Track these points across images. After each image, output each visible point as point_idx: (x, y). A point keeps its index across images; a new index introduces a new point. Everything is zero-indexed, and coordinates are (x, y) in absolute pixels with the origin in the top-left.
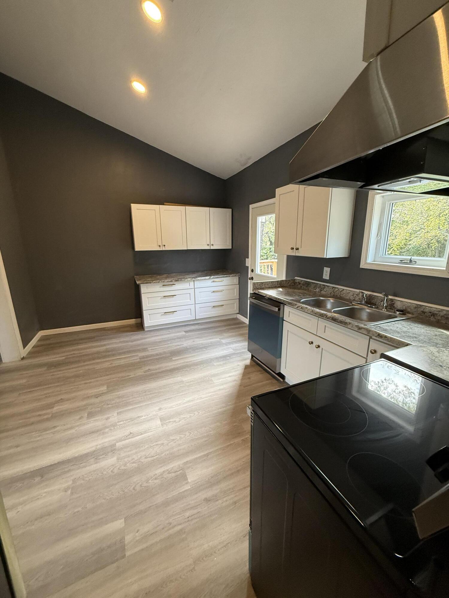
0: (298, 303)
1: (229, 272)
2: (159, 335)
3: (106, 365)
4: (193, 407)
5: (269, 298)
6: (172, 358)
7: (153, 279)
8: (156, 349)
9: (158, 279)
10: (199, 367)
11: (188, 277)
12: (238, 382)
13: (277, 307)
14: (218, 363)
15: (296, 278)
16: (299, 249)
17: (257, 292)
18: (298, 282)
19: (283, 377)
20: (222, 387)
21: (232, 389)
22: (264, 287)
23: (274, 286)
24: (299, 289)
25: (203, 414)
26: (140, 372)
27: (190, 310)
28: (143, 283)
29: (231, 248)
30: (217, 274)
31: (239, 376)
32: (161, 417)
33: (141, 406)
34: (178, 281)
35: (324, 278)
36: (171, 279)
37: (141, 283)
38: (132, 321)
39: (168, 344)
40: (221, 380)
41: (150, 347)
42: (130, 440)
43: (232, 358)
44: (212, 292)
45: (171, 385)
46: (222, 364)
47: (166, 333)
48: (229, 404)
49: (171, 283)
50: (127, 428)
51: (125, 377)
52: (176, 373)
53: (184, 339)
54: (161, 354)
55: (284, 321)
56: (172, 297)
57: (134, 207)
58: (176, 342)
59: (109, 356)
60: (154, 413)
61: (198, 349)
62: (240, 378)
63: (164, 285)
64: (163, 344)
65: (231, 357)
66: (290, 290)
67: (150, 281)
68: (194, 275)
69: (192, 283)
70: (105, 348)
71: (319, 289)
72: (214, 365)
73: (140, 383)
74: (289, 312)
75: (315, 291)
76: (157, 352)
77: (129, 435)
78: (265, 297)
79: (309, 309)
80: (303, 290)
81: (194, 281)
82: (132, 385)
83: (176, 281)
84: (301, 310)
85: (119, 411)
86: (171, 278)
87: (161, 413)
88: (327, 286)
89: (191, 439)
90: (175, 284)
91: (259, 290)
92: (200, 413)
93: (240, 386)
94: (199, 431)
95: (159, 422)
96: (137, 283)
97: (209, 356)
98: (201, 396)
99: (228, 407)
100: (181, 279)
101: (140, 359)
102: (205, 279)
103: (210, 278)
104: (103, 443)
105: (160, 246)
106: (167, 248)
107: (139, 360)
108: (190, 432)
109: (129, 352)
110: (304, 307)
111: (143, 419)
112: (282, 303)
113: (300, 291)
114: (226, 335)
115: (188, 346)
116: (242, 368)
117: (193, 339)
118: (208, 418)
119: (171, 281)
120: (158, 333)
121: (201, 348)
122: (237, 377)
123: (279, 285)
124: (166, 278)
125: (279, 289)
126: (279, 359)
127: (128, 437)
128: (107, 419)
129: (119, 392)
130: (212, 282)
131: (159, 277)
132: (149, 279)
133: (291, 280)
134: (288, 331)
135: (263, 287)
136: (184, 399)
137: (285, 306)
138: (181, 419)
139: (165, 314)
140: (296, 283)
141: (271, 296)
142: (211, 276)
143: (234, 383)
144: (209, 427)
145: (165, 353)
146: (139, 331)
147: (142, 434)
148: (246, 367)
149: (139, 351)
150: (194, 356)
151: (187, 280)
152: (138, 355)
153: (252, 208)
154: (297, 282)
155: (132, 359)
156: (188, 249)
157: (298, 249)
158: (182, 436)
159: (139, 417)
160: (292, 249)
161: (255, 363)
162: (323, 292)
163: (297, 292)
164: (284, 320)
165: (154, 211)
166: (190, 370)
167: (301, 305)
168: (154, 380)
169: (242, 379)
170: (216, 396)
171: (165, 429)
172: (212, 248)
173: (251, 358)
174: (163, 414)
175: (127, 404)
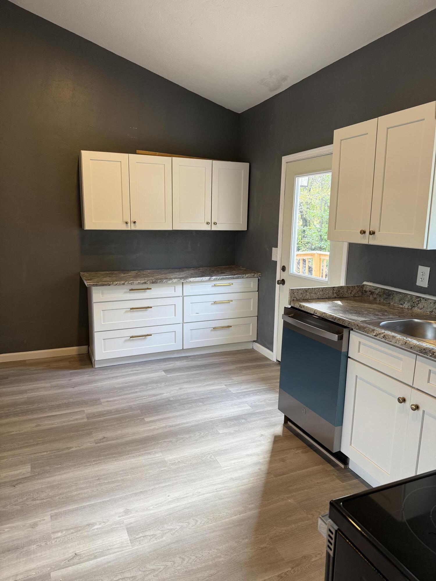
0: (375, 328)
1: (241, 270)
2: (120, 376)
3: (28, 427)
4: (186, 510)
5: (319, 317)
6: (143, 419)
7: (114, 279)
8: (115, 400)
9: (121, 279)
10: (192, 435)
11: (172, 277)
12: (264, 468)
13: (337, 334)
14: (226, 431)
15: (365, 283)
16: (376, 234)
17: (297, 306)
18: (370, 291)
19: (344, 459)
20: (235, 475)
21: (253, 480)
22: (310, 298)
23: (327, 296)
24: (371, 303)
25: (204, 524)
26: (87, 443)
27: (174, 332)
28: (96, 285)
29: (246, 229)
30: (222, 273)
31: (266, 456)
32: (129, 526)
33: (93, 505)
34: (157, 283)
35: (418, 284)
36: (145, 280)
37: (94, 285)
38: (72, 351)
39: (136, 392)
40: (233, 462)
41: (104, 398)
42: (75, 567)
43: (250, 422)
44: (212, 304)
45: (144, 469)
46: (232, 432)
47: (132, 372)
48: (250, 506)
49: (145, 286)
50: (69, 546)
51: (63, 450)
52: (152, 445)
53: (163, 384)
54: (123, 410)
55: (349, 359)
56: (146, 310)
57: (87, 156)
58: (150, 389)
59: (33, 411)
60: (117, 519)
61: (188, 403)
62: (268, 459)
63: (132, 290)
64: (127, 392)
65: (249, 420)
66: (356, 304)
67: (109, 283)
68: (182, 273)
69: (179, 288)
70: (25, 396)
71: (409, 304)
72: (219, 433)
73: (89, 462)
74: (360, 342)
75: (402, 308)
76: (116, 407)
77: (73, 558)
78: (314, 315)
79: (399, 340)
80: (379, 304)
81: (183, 283)
82: (75, 465)
83: (153, 283)
84: (383, 340)
85: (53, 512)
86: (144, 277)
87: (129, 519)
88: (423, 298)
89: (185, 570)
90: (151, 289)
91: (301, 302)
92: (200, 521)
93: (268, 473)
94: (198, 555)
95: (125, 536)
96: (86, 284)
97: (209, 416)
98: (199, 491)
99: (249, 513)
100: (161, 279)
101: (87, 418)
102: (201, 281)
103: (209, 279)
104: (27, 571)
105: (127, 223)
106: (139, 227)
107: (86, 420)
108: (183, 557)
109: (68, 405)
110: (388, 335)
111: (97, 529)
112: (346, 327)
113: (375, 306)
114: (236, 379)
115: (173, 397)
116: (269, 440)
117: (179, 384)
118: (214, 531)
119: (145, 283)
120: (117, 373)
121: (196, 401)
122: (262, 456)
123: (335, 295)
124: (136, 277)
125: (336, 302)
126: (339, 427)
127: (71, 562)
128: (34, 526)
129: (52, 476)
130: (213, 286)
131: (122, 275)
132: (107, 279)
133: (356, 287)
134: (357, 376)
135: (308, 297)
136: (169, 494)
137: (351, 331)
138: (165, 531)
139: (132, 338)
140: (366, 291)
141: (325, 313)
142: (212, 276)
143: (256, 468)
144: (217, 550)
145: (131, 408)
146: (84, 368)
147: (95, 557)
148: (277, 439)
149: (85, 403)
150: (182, 415)
151: (171, 281)
152: (84, 411)
153: (287, 163)
154: (367, 289)
155: (74, 418)
156: (174, 229)
157: (374, 233)
158: (169, 564)
159: (89, 525)
160: (363, 232)
161: (291, 433)
162: (416, 310)
163: (371, 308)
164: (349, 357)
165: (120, 163)
166: (177, 441)
167: (383, 331)
168: (114, 457)
169: (271, 462)
170: (225, 491)
171: (137, 549)
172: (214, 228)
173: (283, 422)
174: (132, 520)
175: (68, 500)
